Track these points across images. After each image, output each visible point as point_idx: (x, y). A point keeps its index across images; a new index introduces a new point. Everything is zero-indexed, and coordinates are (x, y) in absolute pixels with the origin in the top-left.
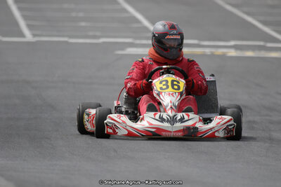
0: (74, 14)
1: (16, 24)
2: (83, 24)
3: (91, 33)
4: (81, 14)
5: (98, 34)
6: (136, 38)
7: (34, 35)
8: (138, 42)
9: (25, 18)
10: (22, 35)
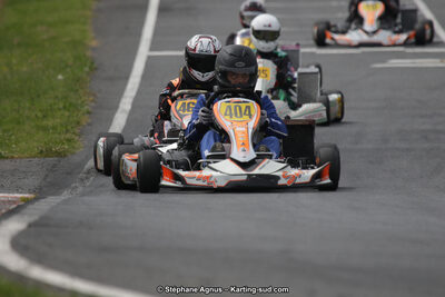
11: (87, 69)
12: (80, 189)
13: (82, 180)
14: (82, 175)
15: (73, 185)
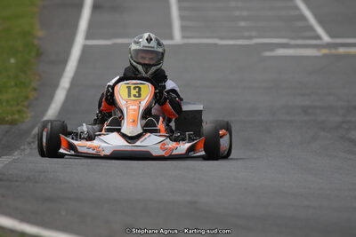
0: (237, 13)
1: (169, 25)
2: (243, 24)
3: (246, 34)
4: (245, 13)
5: (254, 34)
6: (292, 38)
7: (183, 37)
8: (293, 42)
9: (182, 18)
10: (171, 37)
11: (33, 54)
12: (28, 151)
13: (29, 143)
14: (29, 139)
15: (22, 147)
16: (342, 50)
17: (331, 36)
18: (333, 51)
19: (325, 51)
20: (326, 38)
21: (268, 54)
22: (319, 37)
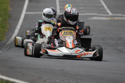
3: (82, 11)
5: (85, 11)
8: (99, 15)
11: (8, 16)
12: (5, 50)
13: (5, 48)
14: (5, 46)
15: (3, 49)
16: (116, 18)
17: (112, 13)
18: (113, 18)
19: (110, 18)
20: (110, 14)
21: (90, 19)
22: (108, 14)
